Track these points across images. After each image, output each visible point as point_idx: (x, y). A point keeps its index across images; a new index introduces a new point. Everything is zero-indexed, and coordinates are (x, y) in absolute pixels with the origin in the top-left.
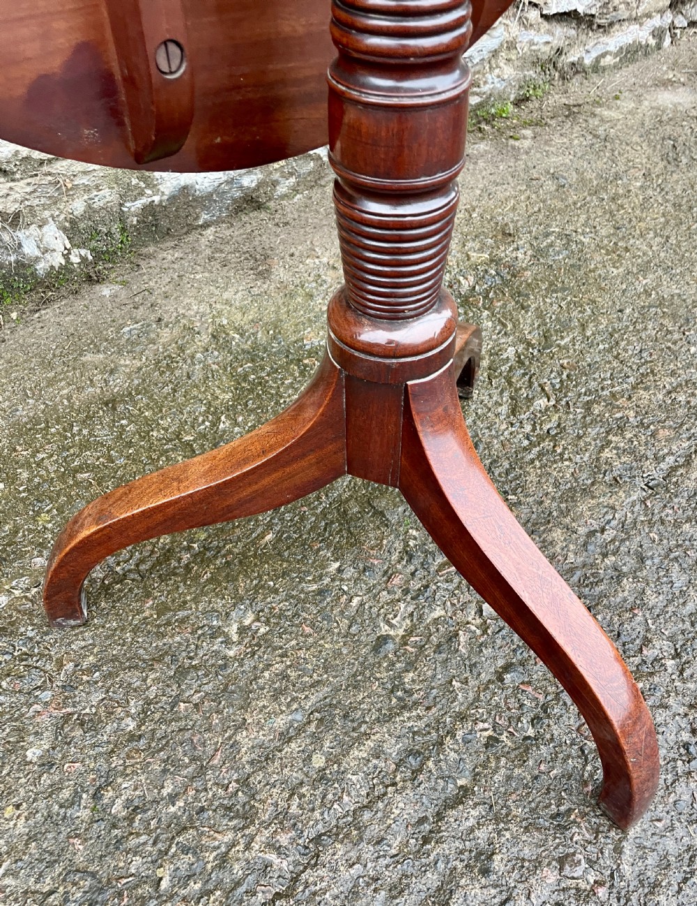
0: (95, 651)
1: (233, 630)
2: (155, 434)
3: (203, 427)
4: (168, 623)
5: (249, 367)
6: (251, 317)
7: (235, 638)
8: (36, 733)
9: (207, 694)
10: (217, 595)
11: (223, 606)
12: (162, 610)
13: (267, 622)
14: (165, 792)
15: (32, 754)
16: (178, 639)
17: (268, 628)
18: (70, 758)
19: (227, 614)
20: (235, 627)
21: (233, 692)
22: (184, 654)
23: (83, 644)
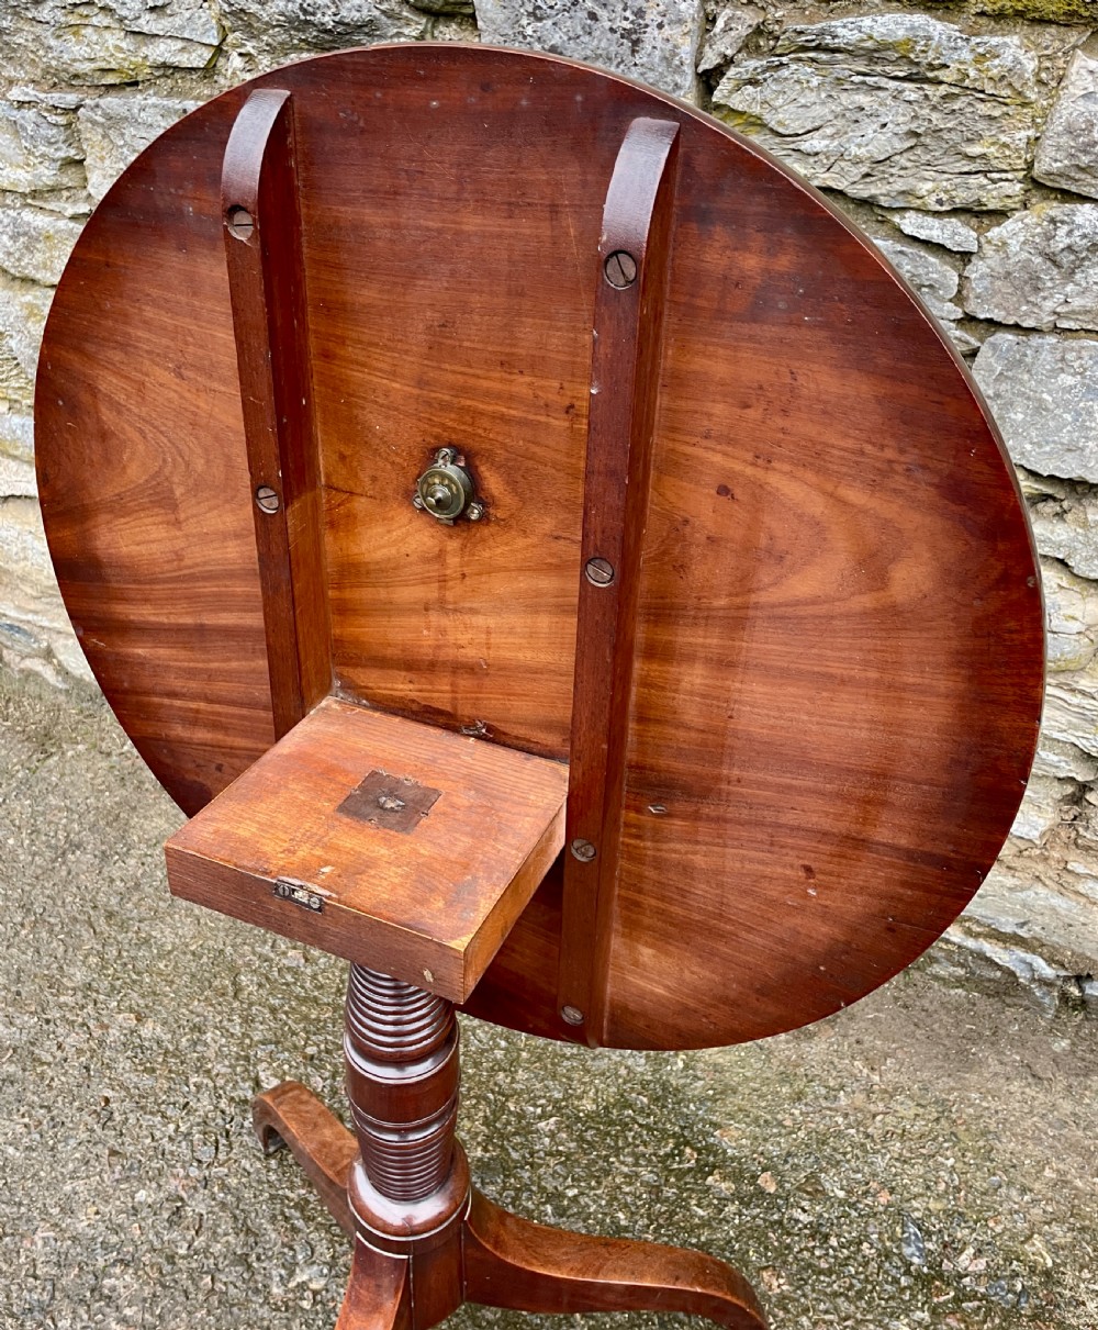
0: (244, 1180)
1: (301, 1277)
2: (501, 1075)
3: (531, 1109)
4: (287, 1219)
5: (642, 1102)
6: (721, 1060)
7: (292, 1285)
8: (160, 1186)
9: (226, 1293)
10: (331, 1241)
11: (321, 1254)
12: (302, 1205)
13: (315, 1303)
14: (128, 1312)
15: (141, 1195)
16: (273, 1236)
17: (308, 1307)
18: (143, 1224)
19: (314, 1263)
20: (305, 1278)
21: (231, 1313)
22: (261, 1251)
23: (248, 1167)
